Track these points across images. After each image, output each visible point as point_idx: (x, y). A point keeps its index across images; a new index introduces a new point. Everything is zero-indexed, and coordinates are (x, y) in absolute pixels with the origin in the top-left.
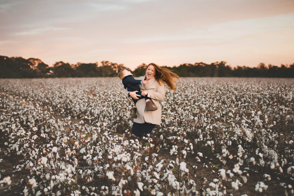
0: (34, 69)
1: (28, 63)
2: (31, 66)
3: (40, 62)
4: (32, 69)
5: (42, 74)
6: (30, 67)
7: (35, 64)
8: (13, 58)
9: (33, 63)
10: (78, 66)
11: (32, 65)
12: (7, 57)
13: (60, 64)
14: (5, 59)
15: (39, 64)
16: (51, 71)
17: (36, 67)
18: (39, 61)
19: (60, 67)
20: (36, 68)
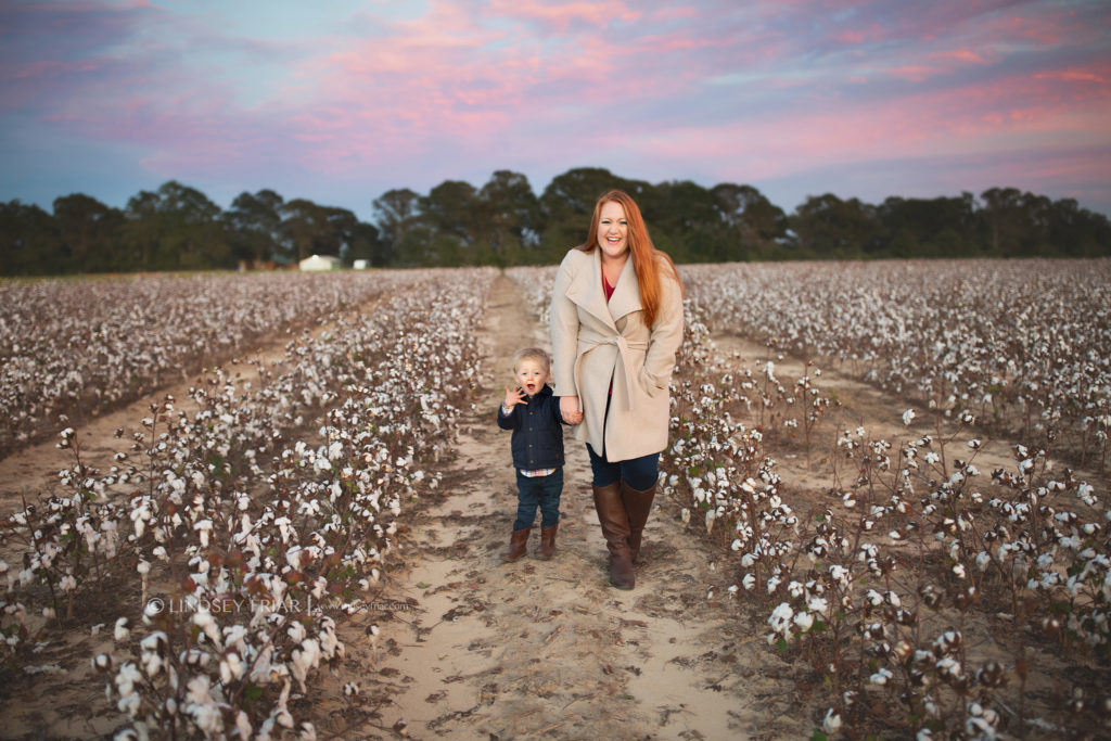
0: (732, 223)
1: (716, 203)
2: (723, 214)
3: (756, 199)
4: (727, 223)
5: (760, 241)
6: (720, 217)
7: (738, 206)
8: (664, 186)
9: (730, 201)
10: (888, 210)
11: (727, 209)
12: (645, 185)
13: (824, 205)
14: (640, 190)
15: (750, 208)
16: (790, 232)
17: (739, 216)
18: (750, 194)
19: (822, 216)
20: (739, 221)
